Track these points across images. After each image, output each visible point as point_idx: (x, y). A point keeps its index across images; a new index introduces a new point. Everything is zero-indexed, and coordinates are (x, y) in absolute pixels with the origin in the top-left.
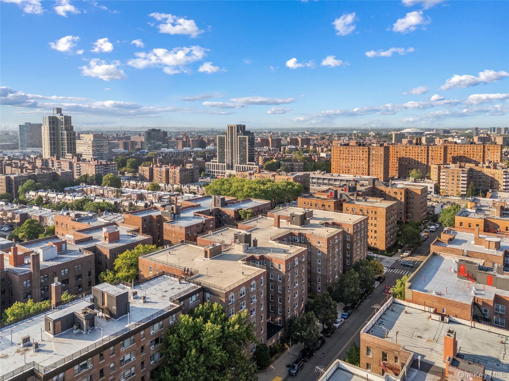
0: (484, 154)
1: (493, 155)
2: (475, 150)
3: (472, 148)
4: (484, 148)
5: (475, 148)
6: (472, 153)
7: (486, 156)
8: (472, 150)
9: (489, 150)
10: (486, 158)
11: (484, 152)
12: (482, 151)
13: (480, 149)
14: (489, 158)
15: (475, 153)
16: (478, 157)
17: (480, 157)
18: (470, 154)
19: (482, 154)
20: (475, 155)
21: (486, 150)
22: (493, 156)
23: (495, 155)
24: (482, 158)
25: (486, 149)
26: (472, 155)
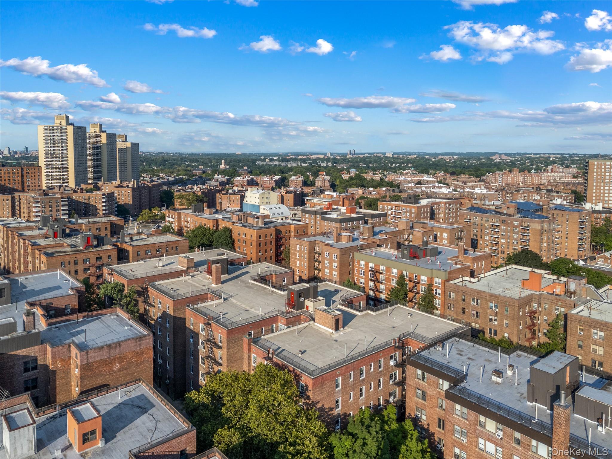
0: (22, 179)
1: (33, 179)
2: (11, 175)
3: (7, 172)
4: (22, 171)
5: (11, 172)
6: (7, 178)
7: (25, 180)
8: (7, 175)
9: (28, 173)
10: (25, 183)
11: (22, 176)
12: (20, 174)
13: (18, 173)
14: (29, 183)
15: (11, 178)
16: (16, 184)
17: (18, 183)
18: (5, 180)
19: (20, 178)
20: (11, 180)
21: (25, 174)
22: (33, 181)
23: (37, 179)
24: (20, 184)
25: (25, 172)
26: (7, 181)
